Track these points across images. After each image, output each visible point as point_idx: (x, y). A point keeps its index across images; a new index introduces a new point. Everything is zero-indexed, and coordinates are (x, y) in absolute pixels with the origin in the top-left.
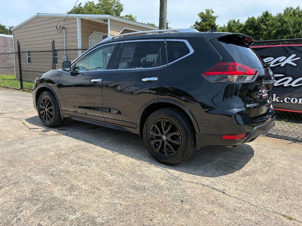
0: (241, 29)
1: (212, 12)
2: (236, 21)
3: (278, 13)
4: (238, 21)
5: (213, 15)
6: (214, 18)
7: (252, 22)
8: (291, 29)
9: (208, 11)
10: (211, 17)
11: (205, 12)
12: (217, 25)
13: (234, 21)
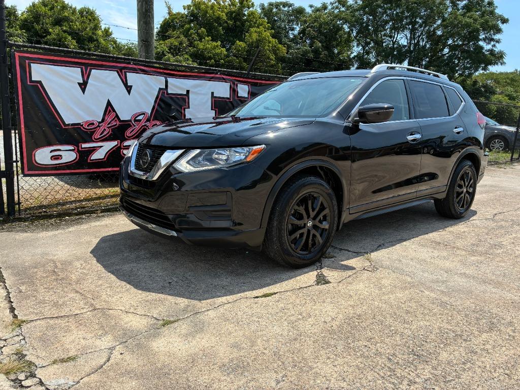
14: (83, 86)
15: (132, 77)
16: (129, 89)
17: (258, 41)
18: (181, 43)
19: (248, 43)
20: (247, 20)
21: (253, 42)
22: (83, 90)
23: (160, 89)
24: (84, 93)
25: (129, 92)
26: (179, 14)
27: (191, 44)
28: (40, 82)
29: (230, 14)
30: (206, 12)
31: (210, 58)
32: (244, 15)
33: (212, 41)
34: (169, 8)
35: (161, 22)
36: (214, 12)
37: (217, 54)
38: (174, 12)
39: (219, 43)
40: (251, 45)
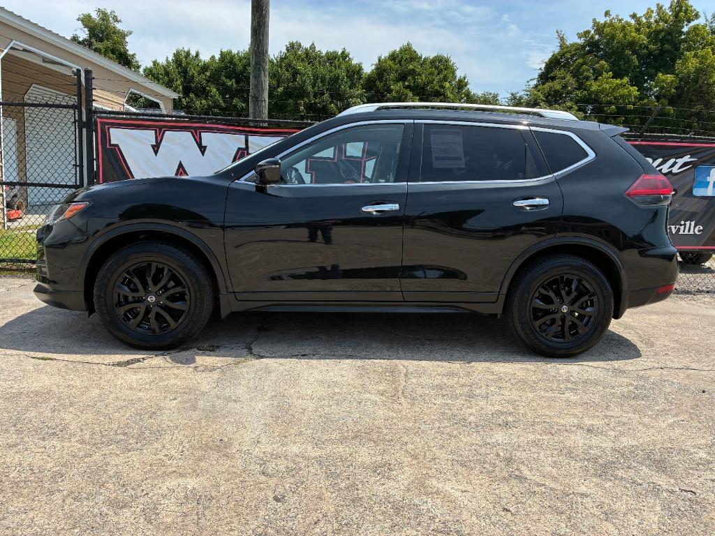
0: (208, 74)
1: (117, 21)
2: (193, 53)
3: (281, 52)
4: (197, 55)
5: (119, 26)
6: (123, 36)
7: (231, 62)
8: (310, 88)
9: (104, 16)
10: (116, 32)
11: (94, 15)
12: (130, 53)
13: (188, 54)
14: (156, 148)
15: (207, 138)
16: (203, 149)
17: (699, 71)
18: (565, 87)
19: (680, 75)
20: (685, 41)
21: (689, 73)
22: (156, 152)
23: (239, 149)
24: (156, 155)
25: (203, 153)
26: (573, 45)
27: (580, 86)
28: (117, 146)
29: (655, 36)
30: (613, 37)
31: (610, 103)
32: (682, 33)
33: (613, 78)
34: (562, 39)
35: (547, 60)
36: (625, 35)
37: (622, 96)
38: (568, 43)
39: (626, 80)
40: (684, 80)
